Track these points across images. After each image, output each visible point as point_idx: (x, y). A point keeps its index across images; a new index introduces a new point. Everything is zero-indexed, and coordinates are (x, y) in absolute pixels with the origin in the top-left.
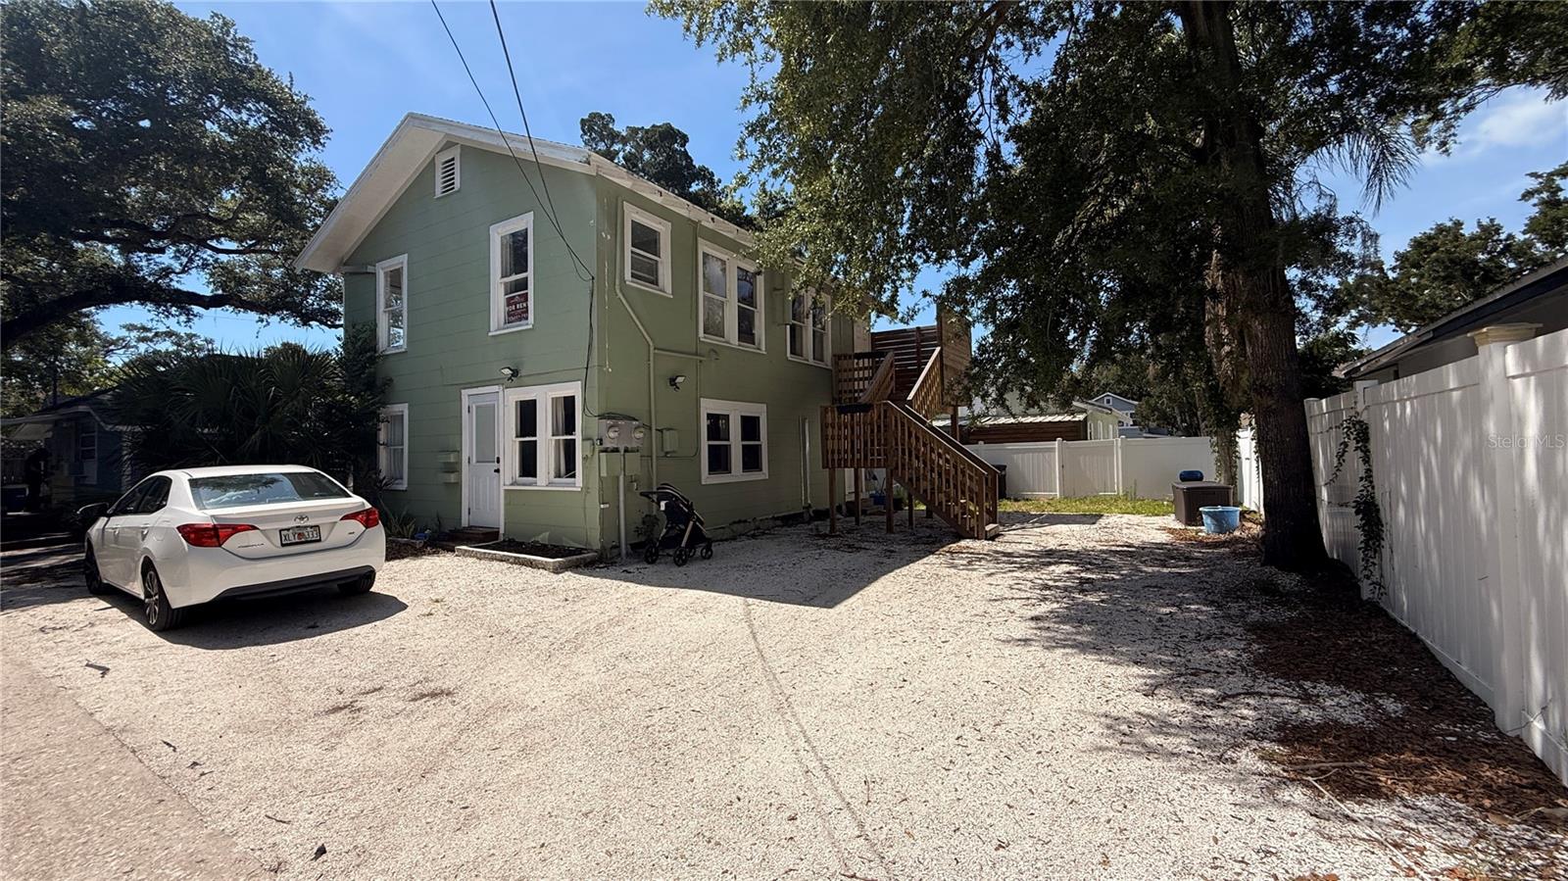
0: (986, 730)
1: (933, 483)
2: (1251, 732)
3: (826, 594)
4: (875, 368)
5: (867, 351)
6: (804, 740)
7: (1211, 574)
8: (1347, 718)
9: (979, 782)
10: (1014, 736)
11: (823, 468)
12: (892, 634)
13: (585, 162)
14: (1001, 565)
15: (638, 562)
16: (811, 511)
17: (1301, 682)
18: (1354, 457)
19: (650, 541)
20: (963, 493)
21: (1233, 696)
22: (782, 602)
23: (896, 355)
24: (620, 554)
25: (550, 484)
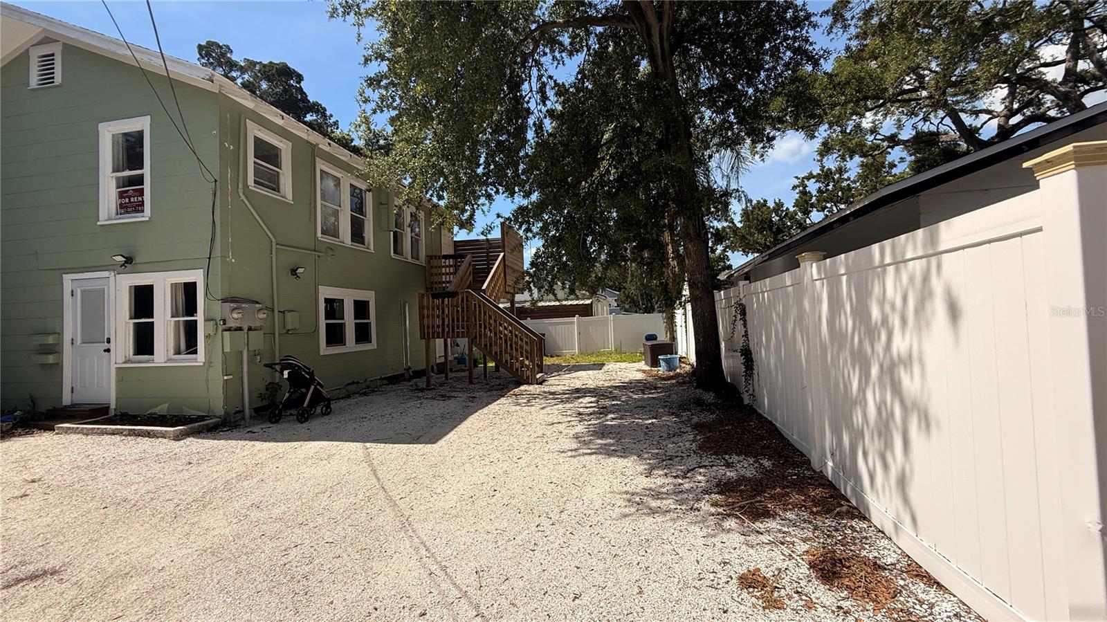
0: (555, 517)
1: (501, 347)
2: (704, 490)
3: (430, 433)
4: (456, 267)
5: (451, 254)
6: (424, 550)
7: (669, 396)
8: (748, 474)
9: (556, 555)
10: (574, 517)
11: (421, 339)
12: (482, 457)
13: (208, 80)
14: (549, 401)
15: (262, 423)
16: (411, 371)
17: (724, 456)
18: (739, 324)
19: (273, 405)
20: (522, 353)
21: (693, 470)
22: (395, 444)
23: (473, 257)
24: (243, 418)
25: (169, 360)
